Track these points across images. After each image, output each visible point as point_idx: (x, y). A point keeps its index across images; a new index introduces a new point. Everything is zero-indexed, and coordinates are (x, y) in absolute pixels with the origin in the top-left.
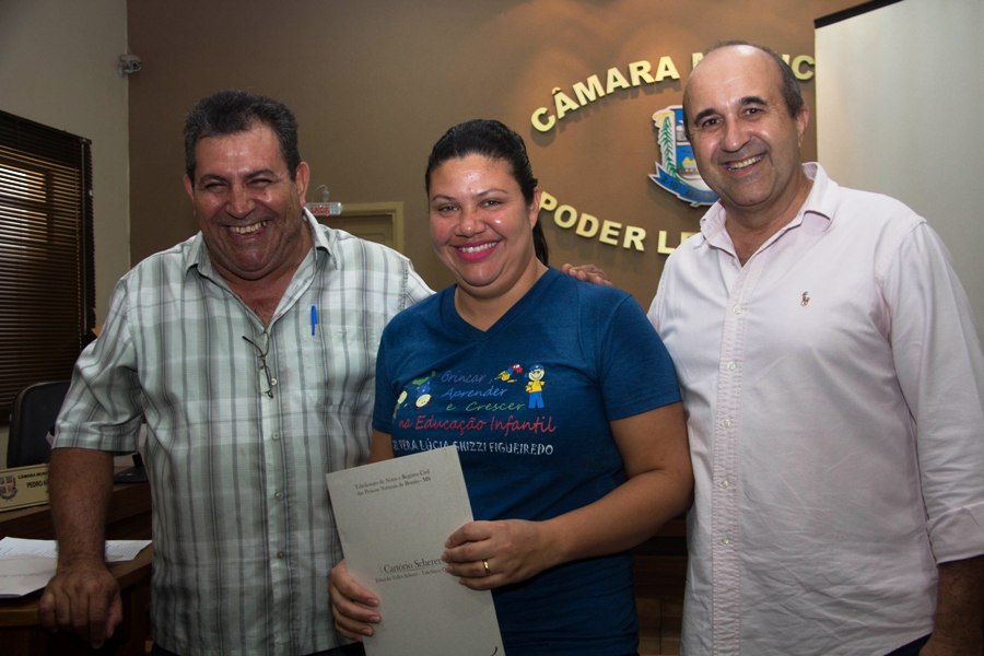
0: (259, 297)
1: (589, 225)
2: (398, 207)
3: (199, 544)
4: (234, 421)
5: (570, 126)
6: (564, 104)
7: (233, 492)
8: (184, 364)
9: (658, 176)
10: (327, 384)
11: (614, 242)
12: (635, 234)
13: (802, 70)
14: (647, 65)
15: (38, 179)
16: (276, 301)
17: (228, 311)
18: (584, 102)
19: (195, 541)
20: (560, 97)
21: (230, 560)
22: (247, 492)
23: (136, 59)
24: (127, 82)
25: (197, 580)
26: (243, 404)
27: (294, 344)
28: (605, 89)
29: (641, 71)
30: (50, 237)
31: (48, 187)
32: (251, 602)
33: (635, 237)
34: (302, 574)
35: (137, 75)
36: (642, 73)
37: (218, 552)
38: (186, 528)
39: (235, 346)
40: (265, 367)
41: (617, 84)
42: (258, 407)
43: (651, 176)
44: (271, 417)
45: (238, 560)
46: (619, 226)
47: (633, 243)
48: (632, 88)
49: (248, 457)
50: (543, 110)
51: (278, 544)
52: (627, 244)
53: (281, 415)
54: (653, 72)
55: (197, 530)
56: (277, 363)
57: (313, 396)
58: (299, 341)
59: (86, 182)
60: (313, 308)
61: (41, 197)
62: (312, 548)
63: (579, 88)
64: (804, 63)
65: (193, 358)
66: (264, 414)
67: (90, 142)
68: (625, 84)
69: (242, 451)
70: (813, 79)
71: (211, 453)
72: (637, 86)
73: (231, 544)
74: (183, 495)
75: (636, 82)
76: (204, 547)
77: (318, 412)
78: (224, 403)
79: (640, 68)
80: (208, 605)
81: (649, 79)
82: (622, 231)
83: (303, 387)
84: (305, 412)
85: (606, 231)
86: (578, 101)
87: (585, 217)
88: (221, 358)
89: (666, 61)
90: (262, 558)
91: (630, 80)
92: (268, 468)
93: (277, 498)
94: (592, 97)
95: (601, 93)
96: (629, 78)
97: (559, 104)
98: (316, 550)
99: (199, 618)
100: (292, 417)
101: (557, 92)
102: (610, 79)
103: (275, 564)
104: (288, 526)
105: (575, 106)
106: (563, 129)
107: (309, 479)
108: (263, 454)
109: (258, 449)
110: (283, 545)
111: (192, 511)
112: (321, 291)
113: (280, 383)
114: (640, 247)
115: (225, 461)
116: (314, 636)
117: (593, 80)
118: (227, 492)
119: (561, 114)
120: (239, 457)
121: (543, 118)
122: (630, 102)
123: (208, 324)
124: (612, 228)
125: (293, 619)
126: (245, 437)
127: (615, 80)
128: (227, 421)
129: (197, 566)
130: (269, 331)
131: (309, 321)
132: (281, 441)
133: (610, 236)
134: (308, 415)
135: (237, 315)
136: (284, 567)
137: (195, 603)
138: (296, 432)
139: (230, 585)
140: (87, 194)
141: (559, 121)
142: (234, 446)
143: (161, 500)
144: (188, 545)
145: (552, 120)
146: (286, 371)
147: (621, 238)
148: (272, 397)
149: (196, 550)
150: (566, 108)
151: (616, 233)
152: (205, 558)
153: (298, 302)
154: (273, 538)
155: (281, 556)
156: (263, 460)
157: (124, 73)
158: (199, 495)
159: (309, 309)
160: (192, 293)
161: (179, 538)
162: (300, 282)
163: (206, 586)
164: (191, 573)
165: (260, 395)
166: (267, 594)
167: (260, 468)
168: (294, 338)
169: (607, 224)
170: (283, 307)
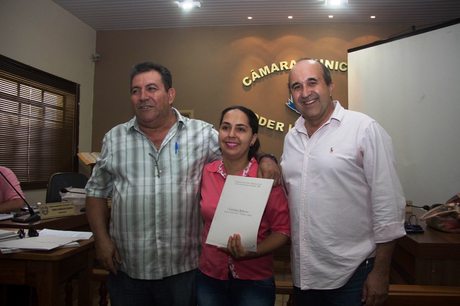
0: (156, 139)
1: (263, 121)
2: (192, 112)
3: (129, 233)
4: (144, 186)
5: (257, 84)
6: (255, 76)
7: (142, 213)
8: (126, 165)
9: (289, 104)
10: (180, 173)
11: (272, 128)
12: (280, 125)
13: (343, 68)
14: (286, 63)
15: (61, 98)
16: (162, 140)
17: (143, 144)
18: (262, 75)
19: (127, 231)
20: (254, 73)
21: (140, 239)
22: (148, 213)
23: (98, 55)
24: (94, 63)
25: (128, 246)
26: (148, 179)
27: (169, 156)
28: (270, 71)
29: (284, 65)
30: (64, 119)
31: (64, 101)
32: (148, 255)
33: (280, 126)
34: (167, 245)
35: (99, 61)
36: (285, 66)
37: (136, 236)
38: (124, 226)
39: (146, 157)
40: (157, 165)
41: (275, 69)
42: (154, 181)
43: (287, 104)
44: (159, 185)
45: (143, 239)
46: (274, 122)
47: (279, 128)
48: (280, 71)
49: (149, 200)
50: (247, 78)
51: (159, 233)
52: (277, 129)
53: (162, 184)
54: (288, 66)
55: (128, 227)
56: (162, 164)
57: (175, 177)
58: (170, 156)
59: (78, 100)
60: (176, 143)
61: (61, 105)
62: (172, 235)
63: (261, 70)
64: (343, 65)
65: (130, 162)
66: (156, 184)
67: (80, 85)
68: (278, 70)
69: (147, 198)
70: (347, 70)
71: (135, 197)
72: (282, 71)
73: (141, 233)
74: (124, 214)
75: (282, 69)
76: (130, 234)
77: (177, 184)
78: (141, 179)
79: (284, 64)
80: (132, 255)
81: (287, 68)
82: (275, 124)
83: (171, 174)
84: (172, 184)
85: (269, 123)
86: (260, 75)
87: (262, 118)
88: (140, 161)
89: (293, 62)
90: (152, 239)
91: (280, 68)
92: (156, 204)
93: (159, 216)
94: (266, 74)
95: (269, 73)
96: (279, 67)
97: (253, 76)
98: (173, 236)
99: (129, 261)
100: (167, 185)
101: (253, 71)
102: (273, 67)
103: (158, 241)
104: (163, 226)
105: (259, 77)
106: (254, 85)
107: (172, 209)
108: (155, 199)
109: (153, 197)
110: (161, 234)
111: (127, 220)
112: (179, 137)
113: (163, 172)
114: (282, 130)
115: (140, 202)
116: (171, 269)
117: (266, 68)
118: (140, 213)
119: (254, 80)
120: (146, 199)
121: (247, 81)
122: (279, 76)
123: (135, 150)
124: (271, 123)
125: (165, 263)
126: (148, 193)
127: (274, 68)
128: (141, 186)
129: (128, 241)
130: (159, 152)
131: (174, 148)
132: (162, 195)
133: (271, 126)
134: (173, 185)
135: (147, 145)
136: (161, 242)
137: (127, 255)
138: (168, 191)
139: (140, 249)
140: (78, 104)
141: (253, 82)
142: (144, 195)
143: (115, 216)
144: (125, 233)
145: (250, 82)
146: (165, 168)
147: (275, 126)
148: (159, 177)
149: (127, 234)
150: (256, 77)
151: (273, 125)
152: (131, 238)
153: (170, 141)
154: (157, 231)
155: (160, 238)
156: (155, 201)
157: (93, 60)
158: (130, 214)
159: (175, 144)
160: (130, 138)
161: (121, 230)
162: (171, 134)
163: (131, 248)
164: (126, 243)
165: (155, 176)
166: (154, 252)
167: (153, 204)
168: (169, 155)
169: (270, 121)
170: (165, 142)
